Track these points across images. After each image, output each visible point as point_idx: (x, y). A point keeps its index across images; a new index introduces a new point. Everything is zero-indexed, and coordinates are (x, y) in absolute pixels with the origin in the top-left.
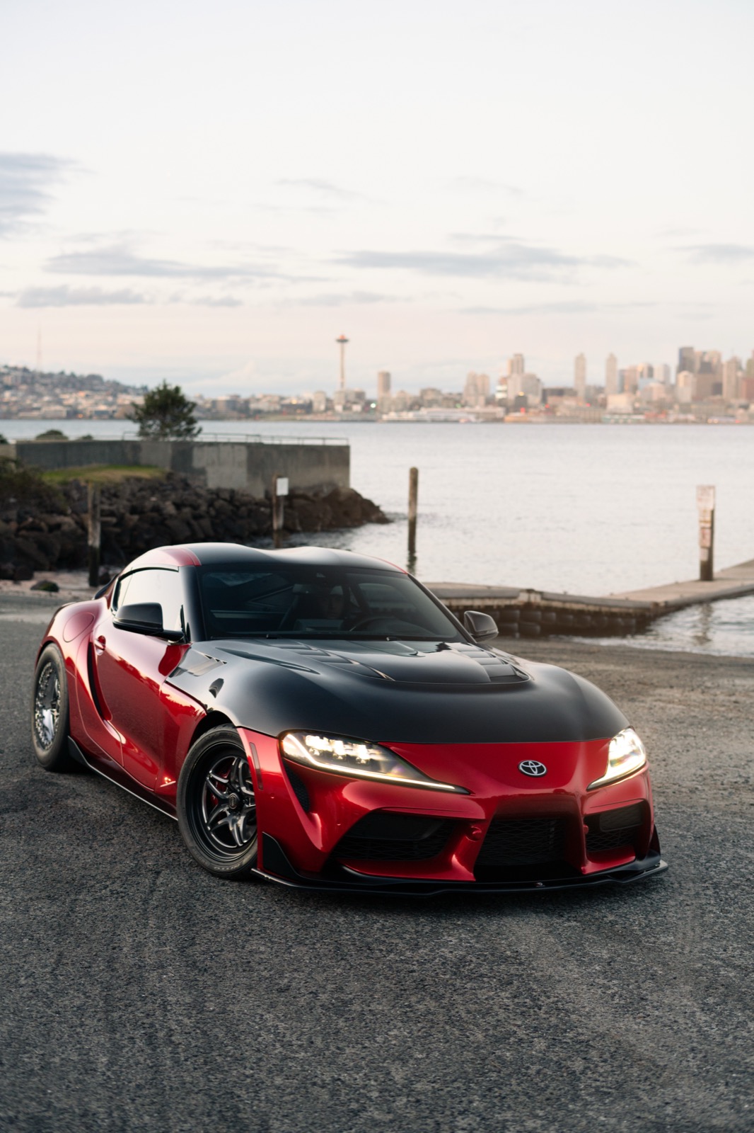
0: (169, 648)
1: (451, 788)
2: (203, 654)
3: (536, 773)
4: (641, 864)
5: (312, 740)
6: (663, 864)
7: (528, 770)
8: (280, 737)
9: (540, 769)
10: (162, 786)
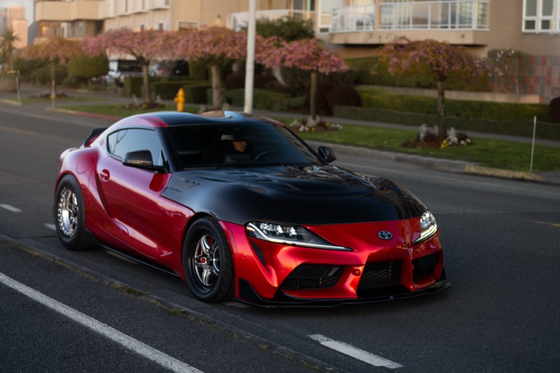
0: (154, 176)
1: (343, 248)
2: (183, 179)
3: (387, 238)
4: (439, 284)
5: (265, 226)
6: (448, 284)
7: (383, 236)
8: (246, 225)
9: (389, 236)
10: (162, 256)
